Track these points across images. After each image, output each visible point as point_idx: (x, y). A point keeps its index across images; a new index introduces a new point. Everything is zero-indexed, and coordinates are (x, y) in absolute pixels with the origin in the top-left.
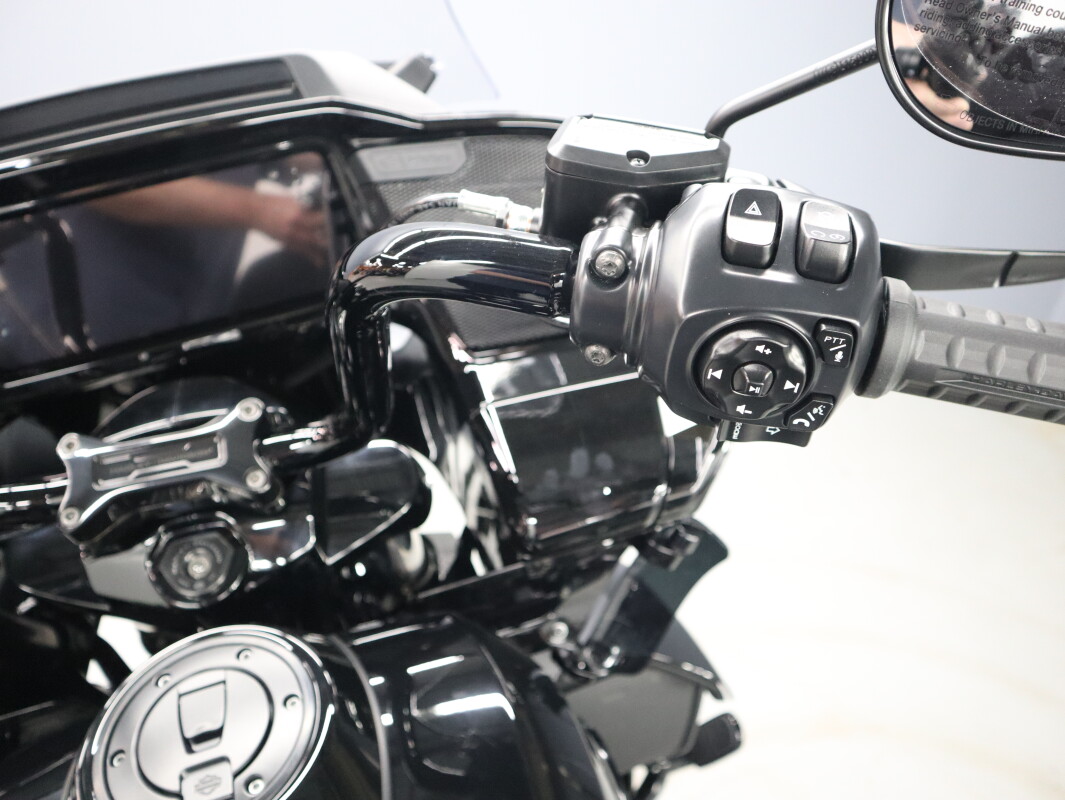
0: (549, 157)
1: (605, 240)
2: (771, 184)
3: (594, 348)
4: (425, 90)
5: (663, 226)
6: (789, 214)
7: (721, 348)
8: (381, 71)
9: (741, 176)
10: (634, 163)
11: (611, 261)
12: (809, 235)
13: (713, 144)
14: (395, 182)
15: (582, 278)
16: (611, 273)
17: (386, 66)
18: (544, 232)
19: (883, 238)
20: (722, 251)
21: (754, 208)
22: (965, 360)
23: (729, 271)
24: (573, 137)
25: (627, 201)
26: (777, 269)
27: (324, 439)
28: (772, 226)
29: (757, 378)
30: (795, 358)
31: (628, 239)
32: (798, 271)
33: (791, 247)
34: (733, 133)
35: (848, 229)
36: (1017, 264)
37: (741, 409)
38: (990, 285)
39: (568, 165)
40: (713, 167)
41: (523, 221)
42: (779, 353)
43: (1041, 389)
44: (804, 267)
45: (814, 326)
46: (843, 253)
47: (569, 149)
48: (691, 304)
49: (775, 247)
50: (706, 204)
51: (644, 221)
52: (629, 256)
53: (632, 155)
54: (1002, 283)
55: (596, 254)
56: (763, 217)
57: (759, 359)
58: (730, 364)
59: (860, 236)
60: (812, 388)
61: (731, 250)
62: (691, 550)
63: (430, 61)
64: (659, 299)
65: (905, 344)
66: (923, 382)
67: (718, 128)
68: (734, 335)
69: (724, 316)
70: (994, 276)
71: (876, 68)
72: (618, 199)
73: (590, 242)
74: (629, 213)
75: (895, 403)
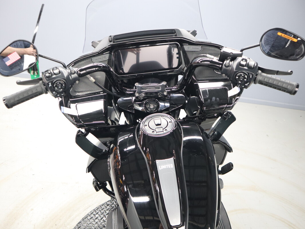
0: (221, 52)
1: (227, 62)
2: (248, 58)
3: (223, 74)
4: (195, 36)
5: (234, 61)
6: (248, 62)
7: (238, 74)
8: (188, 32)
9: (244, 57)
10: (231, 54)
11: (227, 64)
12: (249, 64)
13: (241, 53)
14: (189, 51)
15: (224, 66)
16: (227, 66)
17: (189, 31)
18: (219, 60)
19: (259, 66)
20: (240, 64)
21: (244, 60)
22: (266, 80)
23: (240, 67)
24: (224, 50)
25: (230, 58)
26: (246, 67)
27: (177, 88)
28: (246, 62)
29: (242, 78)
30: (246, 76)
31: (229, 62)
32: (248, 67)
33: (247, 65)
34: (244, 52)
35: (254, 64)
36: (278, 72)
37: (240, 82)
38: (275, 74)
39: (223, 53)
40: (240, 55)
41: (216, 59)
42: (244, 76)
43: (275, 85)
44: (249, 67)
45: (249, 73)
46: (253, 66)
47: (224, 51)
48: (236, 70)
49: (246, 65)
50: (239, 59)
51: (231, 61)
52: (229, 64)
53: (231, 53)
54: (277, 75)
55: (226, 63)
56: (245, 61)
57: (242, 76)
58: (239, 76)
59: (256, 65)
60: (248, 81)
61: (241, 65)
62: (229, 117)
63: (196, 31)
64: (232, 68)
65: (259, 78)
66: (261, 83)
67: (242, 51)
68: (240, 73)
69: (239, 71)
70: (276, 73)
71: (259, 47)
72: (228, 58)
73: (225, 62)
74: (230, 59)
75: (258, 85)
